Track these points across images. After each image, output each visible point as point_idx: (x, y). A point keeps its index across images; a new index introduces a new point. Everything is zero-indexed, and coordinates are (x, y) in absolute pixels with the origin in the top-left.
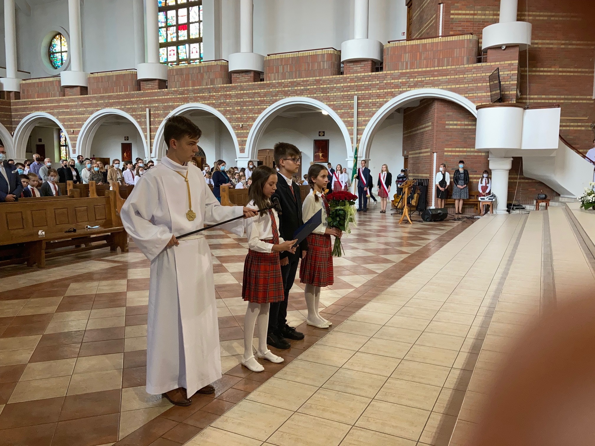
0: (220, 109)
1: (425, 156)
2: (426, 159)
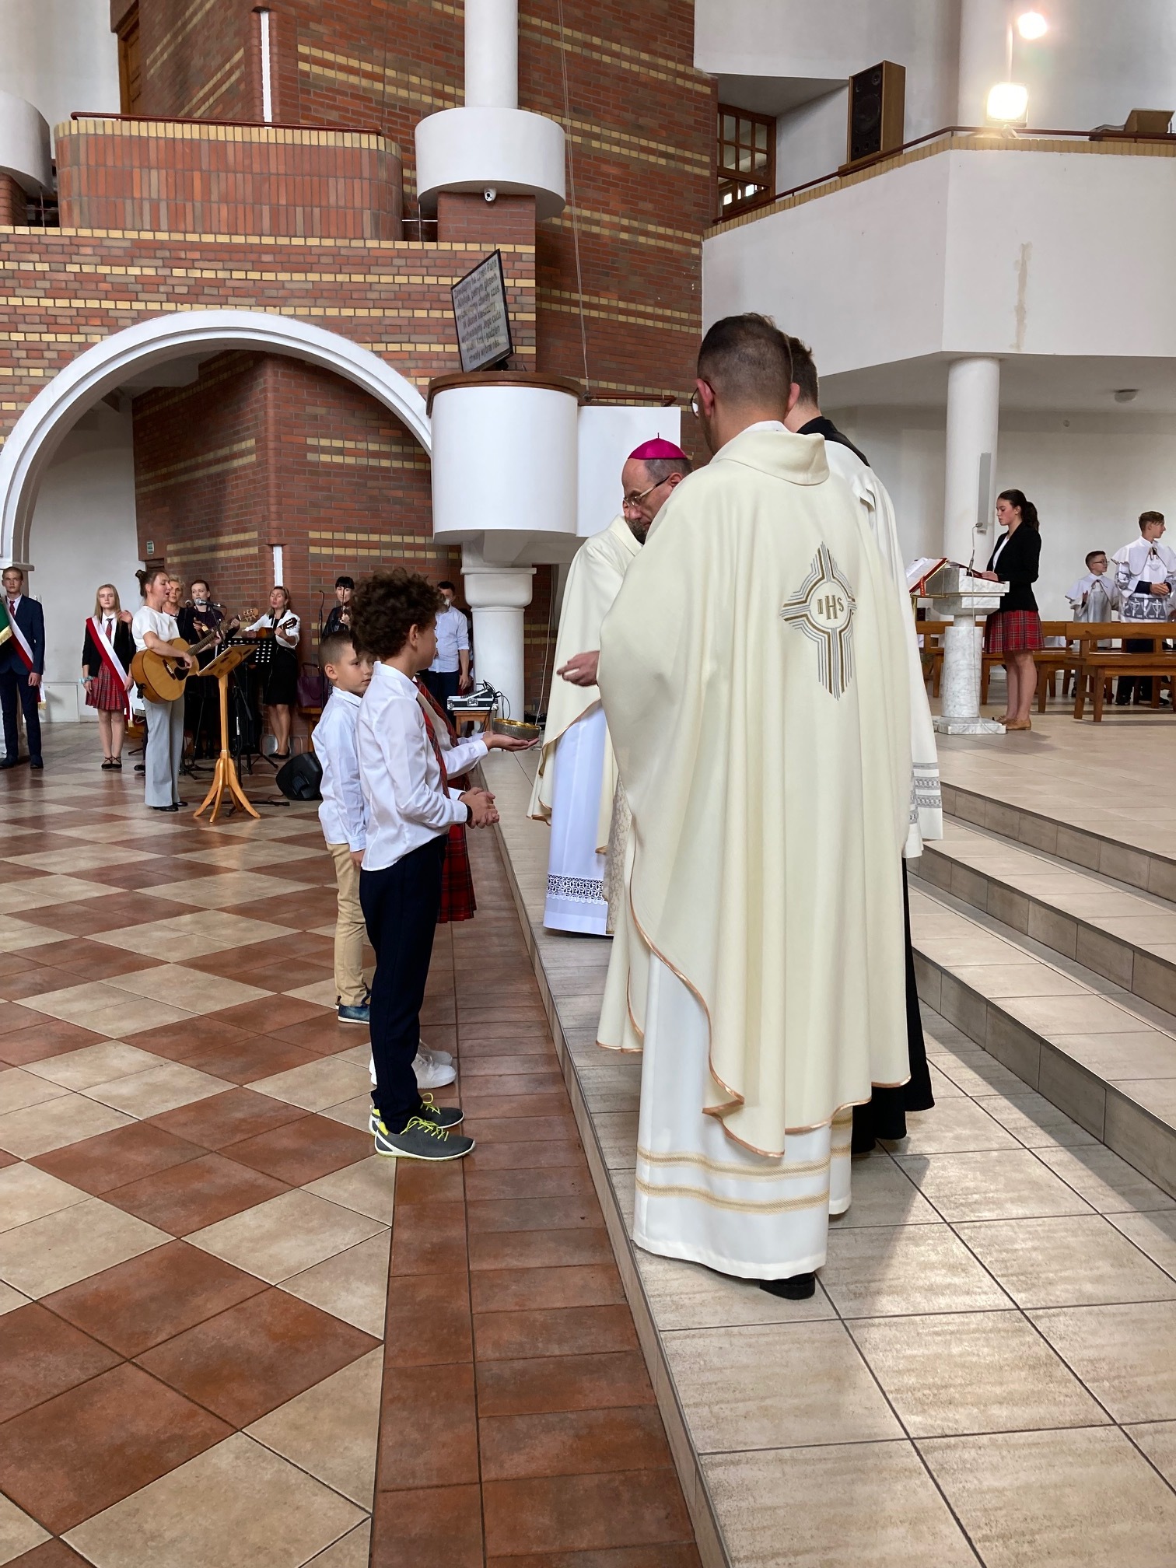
1: (237, 559)
2: (240, 567)
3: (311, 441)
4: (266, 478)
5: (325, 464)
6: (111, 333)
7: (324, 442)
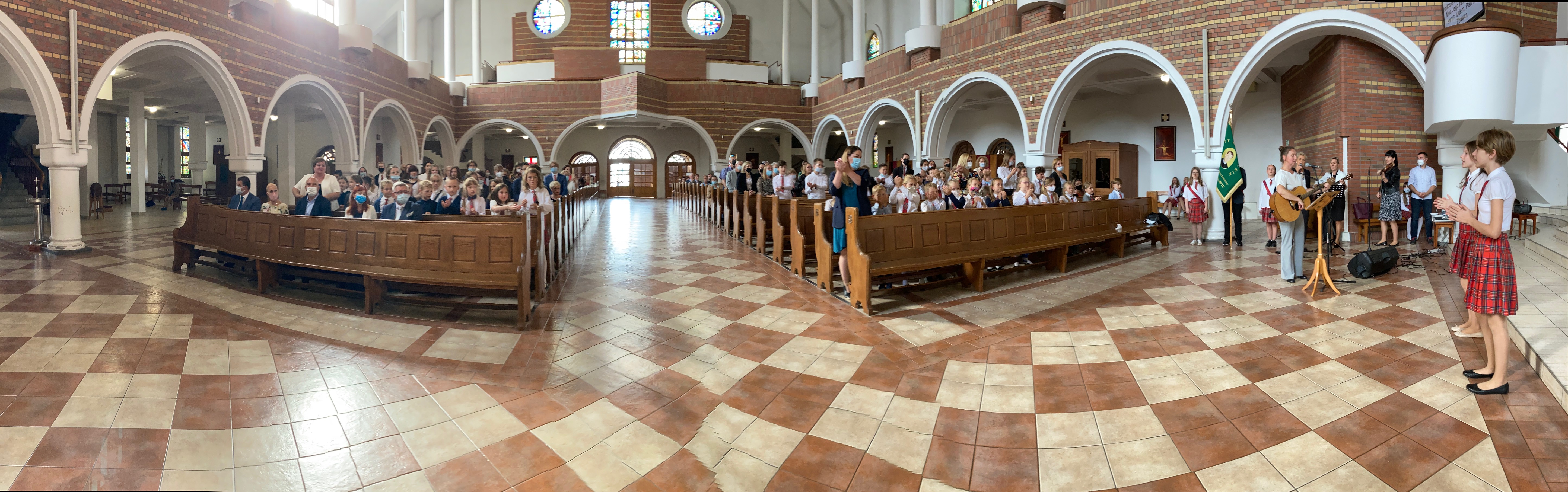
0: (1006, 76)
1: (1325, 145)
2: (1327, 149)
3: (1362, 82)
4: (1340, 102)
5: (1368, 94)
6: (1269, 29)
7: (1368, 83)
